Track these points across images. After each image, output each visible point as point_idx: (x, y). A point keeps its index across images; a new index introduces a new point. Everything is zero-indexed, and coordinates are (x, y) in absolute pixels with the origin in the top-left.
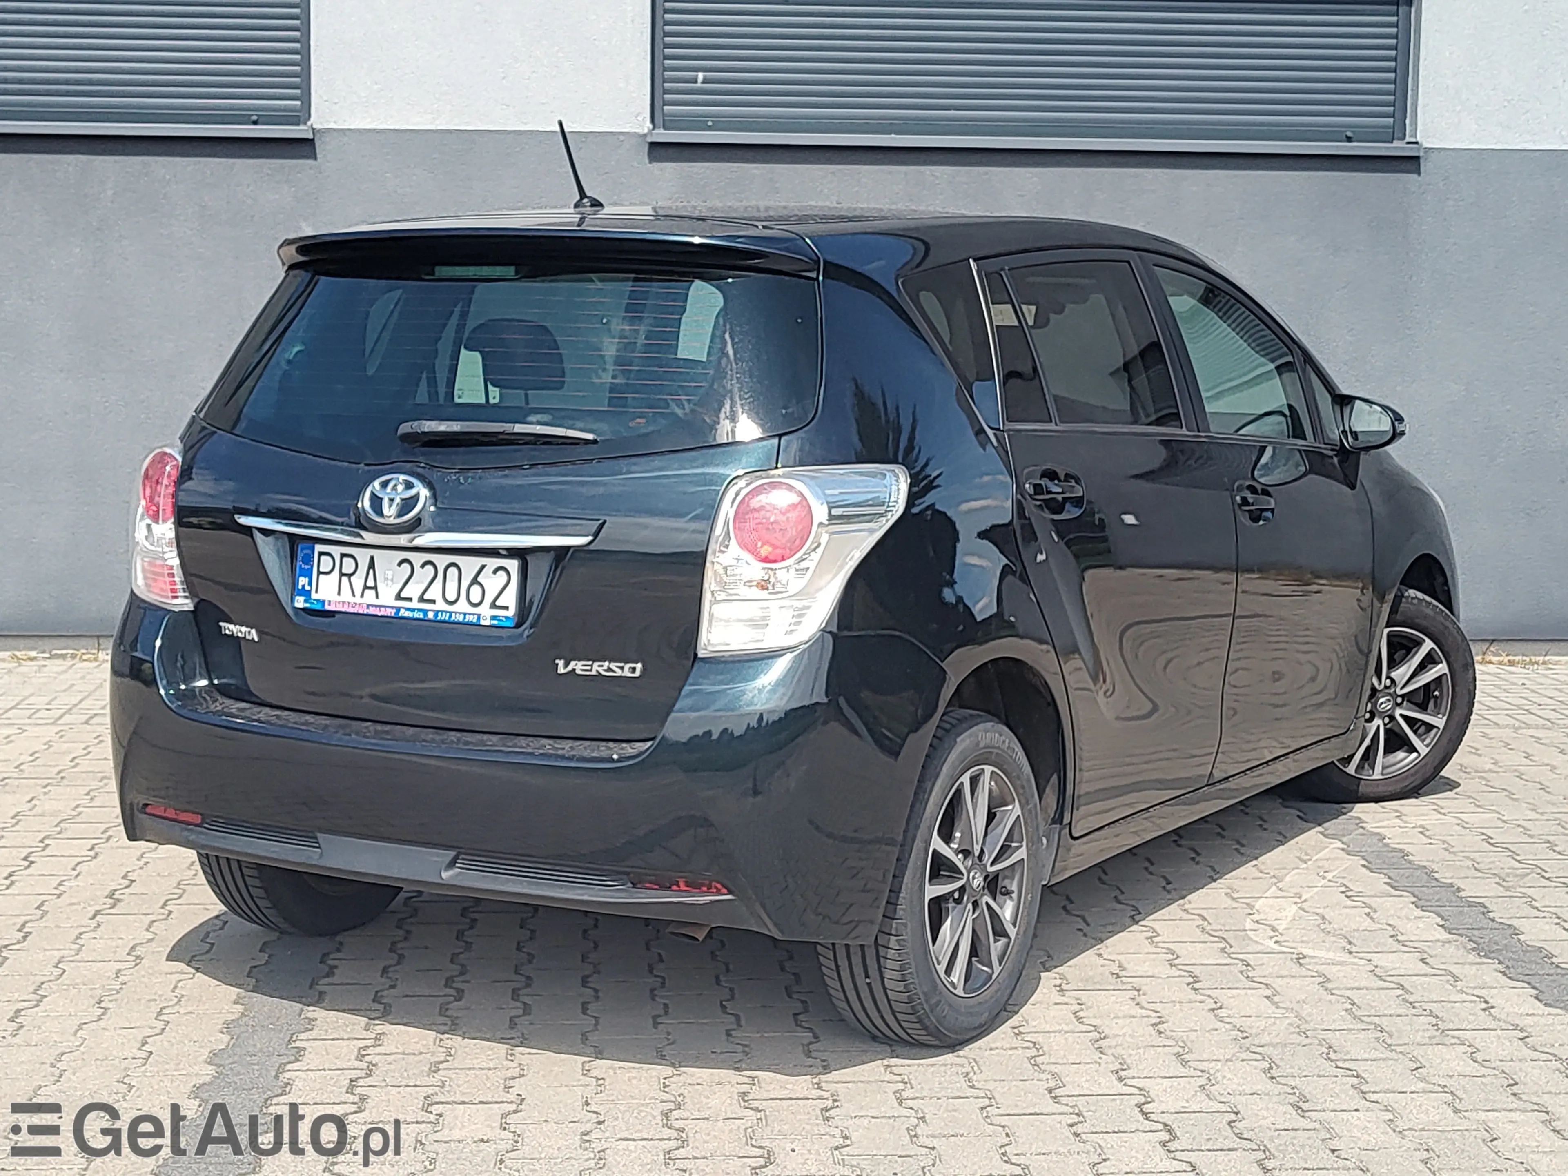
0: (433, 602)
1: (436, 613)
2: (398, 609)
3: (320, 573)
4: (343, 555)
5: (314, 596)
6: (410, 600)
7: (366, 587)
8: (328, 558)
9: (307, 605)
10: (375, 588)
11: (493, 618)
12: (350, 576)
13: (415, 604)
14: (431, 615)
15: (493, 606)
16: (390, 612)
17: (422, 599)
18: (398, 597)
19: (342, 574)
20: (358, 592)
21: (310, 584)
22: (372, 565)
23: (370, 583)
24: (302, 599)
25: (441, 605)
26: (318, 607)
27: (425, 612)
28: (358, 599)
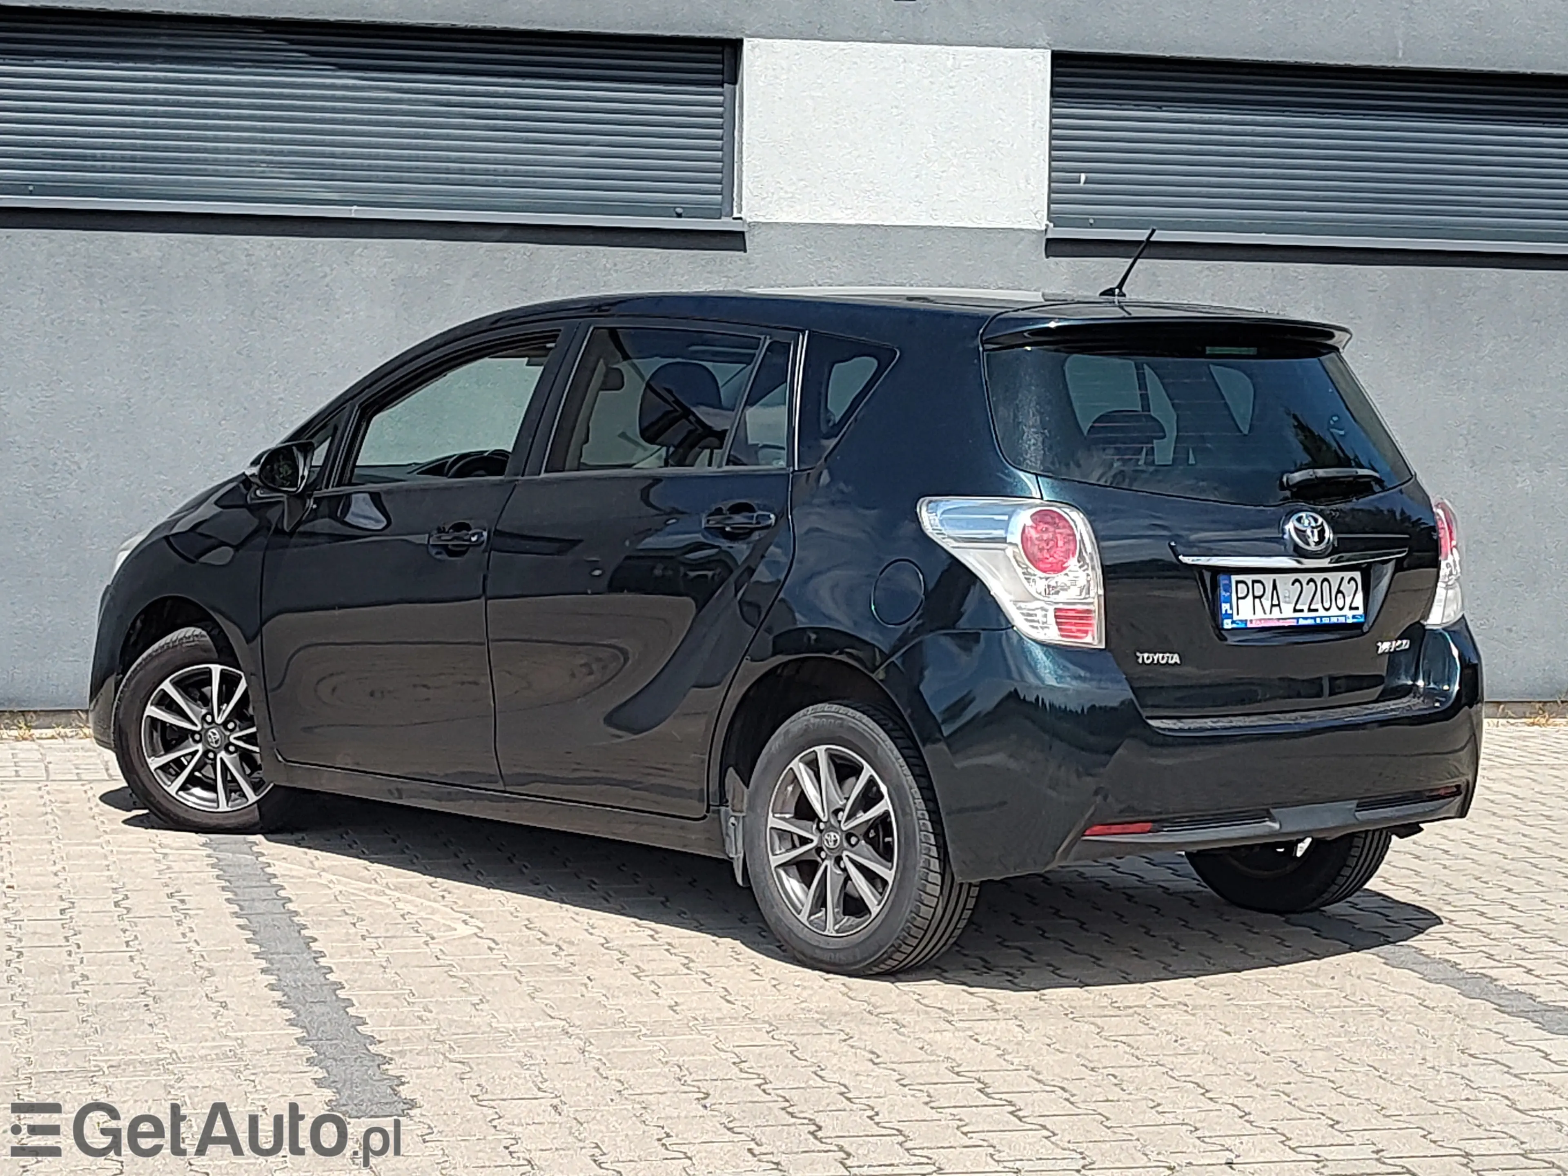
0: (1316, 610)
1: (1321, 617)
2: (1298, 619)
3: (1238, 598)
4: (1254, 582)
5: (1235, 617)
6: (1302, 611)
7: (1272, 606)
8: (1244, 586)
9: (1235, 626)
10: (1279, 605)
11: (1354, 617)
12: (1260, 597)
13: (1306, 614)
14: (1318, 621)
15: (1351, 608)
16: (1293, 623)
17: (1310, 610)
18: (1295, 610)
19: (1255, 597)
20: (1268, 611)
21: (1231, 608)
22: (1275, 587)
23: (1275, 602)
24: (1229, 621)
25: (1322, 612)
26: (1242, 626)
27: (1314, 618)
28: (1268, 616)
